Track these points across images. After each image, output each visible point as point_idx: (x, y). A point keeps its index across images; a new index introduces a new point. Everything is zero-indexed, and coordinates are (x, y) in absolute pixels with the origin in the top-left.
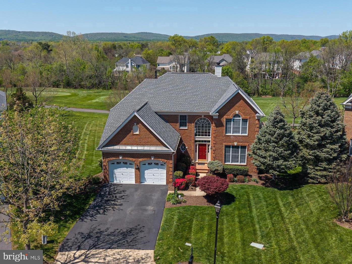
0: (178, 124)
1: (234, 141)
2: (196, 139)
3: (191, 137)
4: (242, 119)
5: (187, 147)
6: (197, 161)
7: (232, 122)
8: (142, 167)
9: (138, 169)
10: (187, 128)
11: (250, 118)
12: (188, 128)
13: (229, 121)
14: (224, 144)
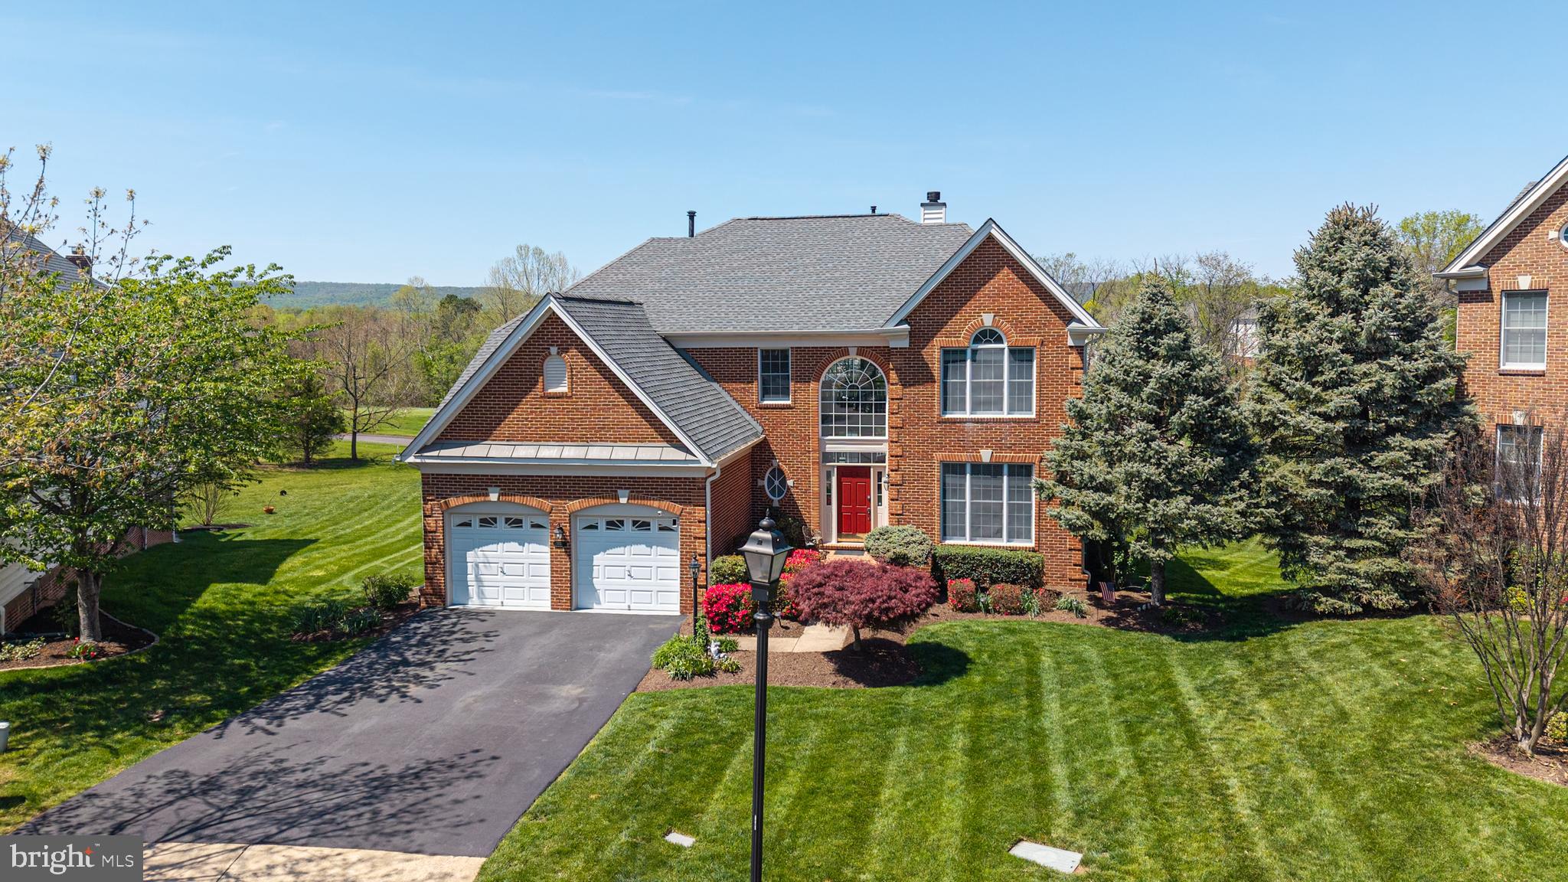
0: (756, 387)
1: (976, 446)
2: (830, 448)
3: (806, 438)
4: (1012, 352)
5: (790, 483)
6: (834, 542)
7: (968, 362)
8: (582, 539)
9: (564, 545)
10: (789, 402)
11: (1042, 343)
12: (794, 401)
13: (953, 357)
14: (938, 456)
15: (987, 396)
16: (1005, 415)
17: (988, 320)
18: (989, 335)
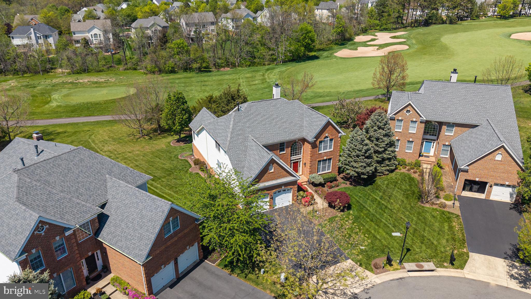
0: (278, 151)
1: (323, 157)
2: (292, 159)
3: (288, 158)
4: (330, 139)
7: (323, 142)
8: (275, 196)
9: (271, 198)
10: (285, 152)
11: (335, 137)
14: (318, 160)
15: (325, 148)
16: (328, 151)
17: (327, 135)
18: (327, 137)
